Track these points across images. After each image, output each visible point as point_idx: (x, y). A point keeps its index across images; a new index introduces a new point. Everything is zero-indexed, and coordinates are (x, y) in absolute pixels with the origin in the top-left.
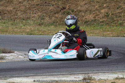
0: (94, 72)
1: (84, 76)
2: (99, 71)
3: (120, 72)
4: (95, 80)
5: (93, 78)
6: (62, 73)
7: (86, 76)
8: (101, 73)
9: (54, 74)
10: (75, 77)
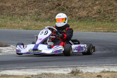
0: (82, 65)
1: (72, 69)
2: (87, 64)
3: (106, 66)
4: (83, 73)
5: (80, 71)
6: (52, 67)
7: (75, 69)
8: (89, 66)
9: (44, 67)
10: (64, 70)
